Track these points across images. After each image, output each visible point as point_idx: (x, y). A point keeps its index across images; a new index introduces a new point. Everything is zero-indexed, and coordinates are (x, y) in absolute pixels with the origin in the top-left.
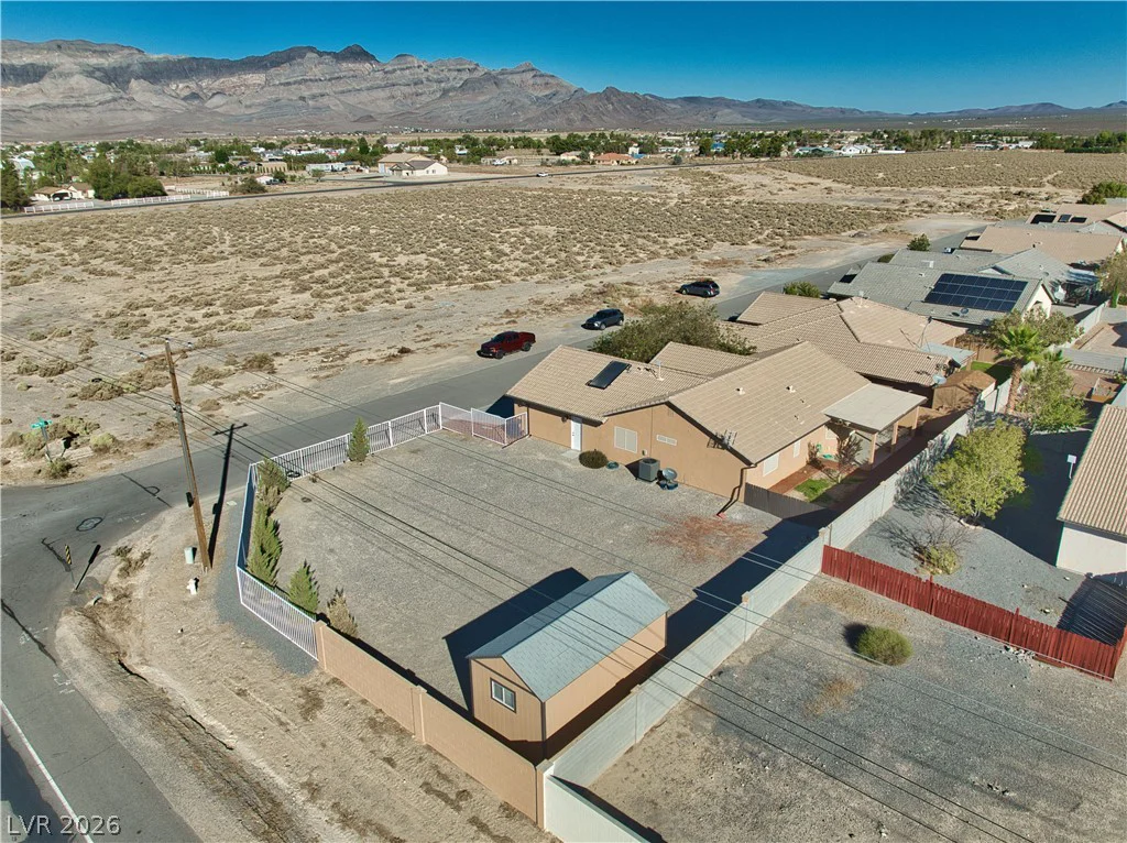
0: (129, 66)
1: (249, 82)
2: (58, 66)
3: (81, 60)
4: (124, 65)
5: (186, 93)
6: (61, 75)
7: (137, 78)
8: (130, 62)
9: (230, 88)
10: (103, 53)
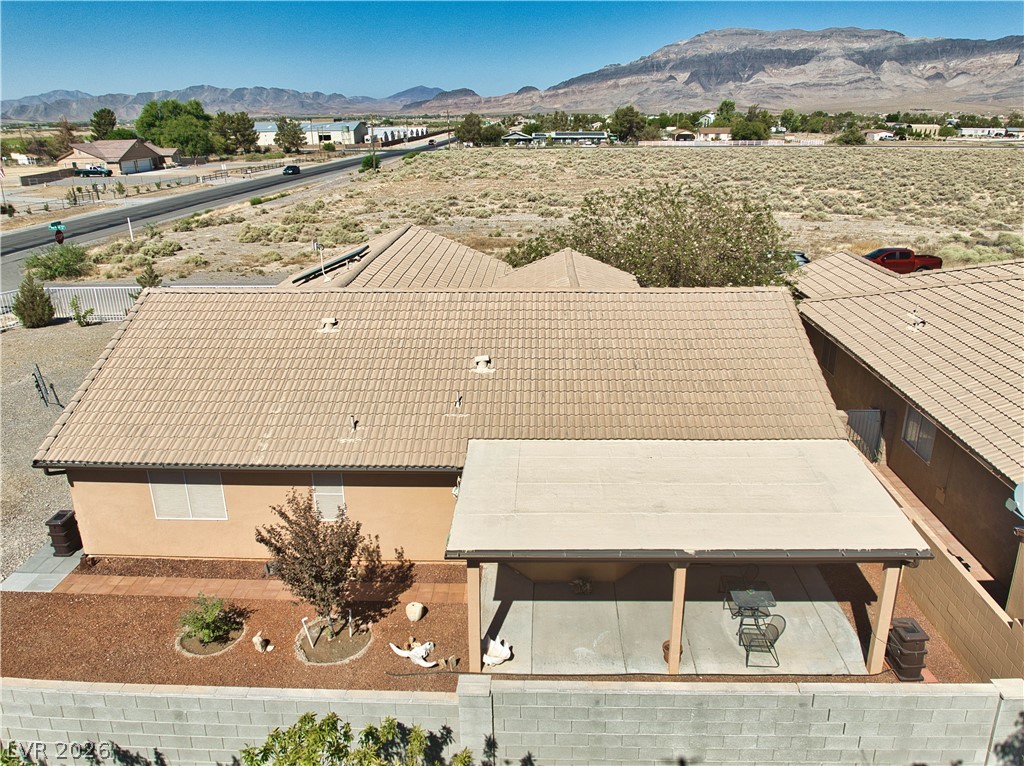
0: (887, 48)
1: (1000, 62)
2: (825, 50)
3: (846, 44)
4: (882, 47)
5: (932, 72)
6: (825, 58)
7: (890, 60)
8: (888, 45)
9: (977, 68)
10: (867, 38)
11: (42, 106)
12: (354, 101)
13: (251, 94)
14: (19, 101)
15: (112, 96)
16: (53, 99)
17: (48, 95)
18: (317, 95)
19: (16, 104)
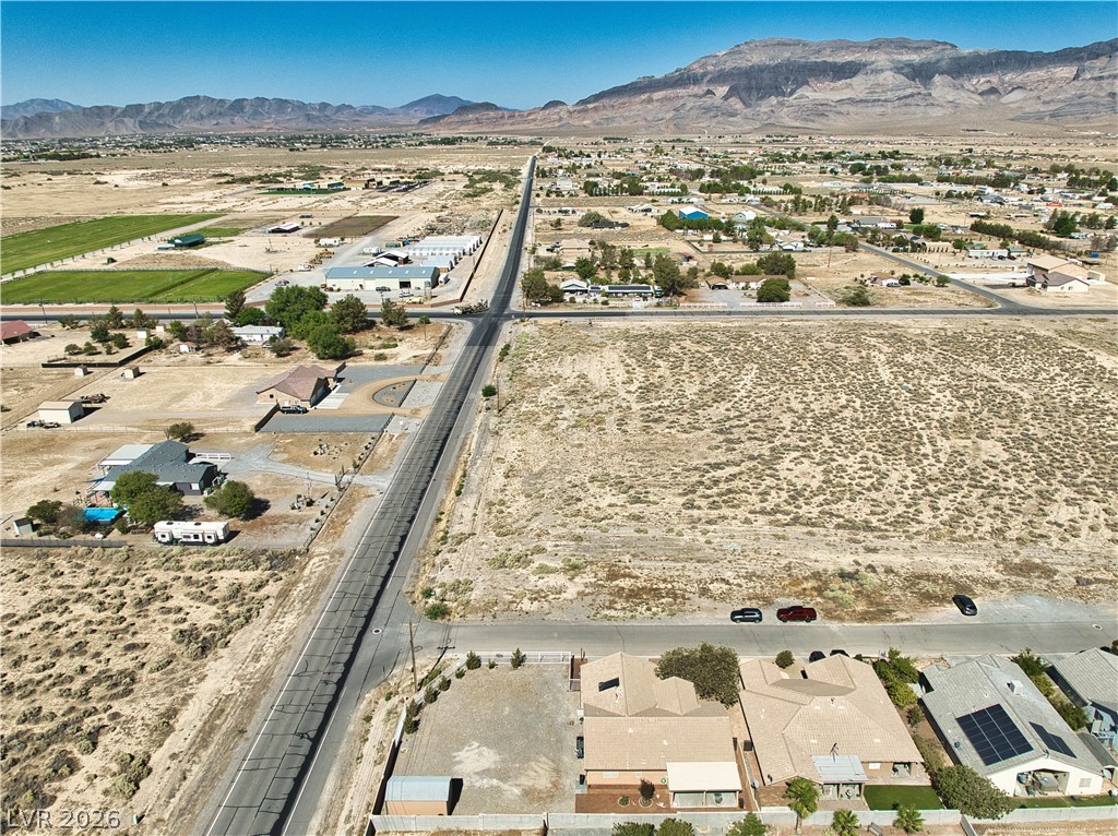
0: (938, 61)
1: (1058, 76)
2: (873, 63)
3: (895, 57)
4: (933, 60)
5: (986, 87)
7: (942, 73)
8: (939, 57)
9: (1035, 82)
10: (917, 49)
11: (22, 120)
12: (363, 112)
13: (252, 105)
15: (98, 108)
16: (31, 110)
17: (25, 105)
18: (324, 106)
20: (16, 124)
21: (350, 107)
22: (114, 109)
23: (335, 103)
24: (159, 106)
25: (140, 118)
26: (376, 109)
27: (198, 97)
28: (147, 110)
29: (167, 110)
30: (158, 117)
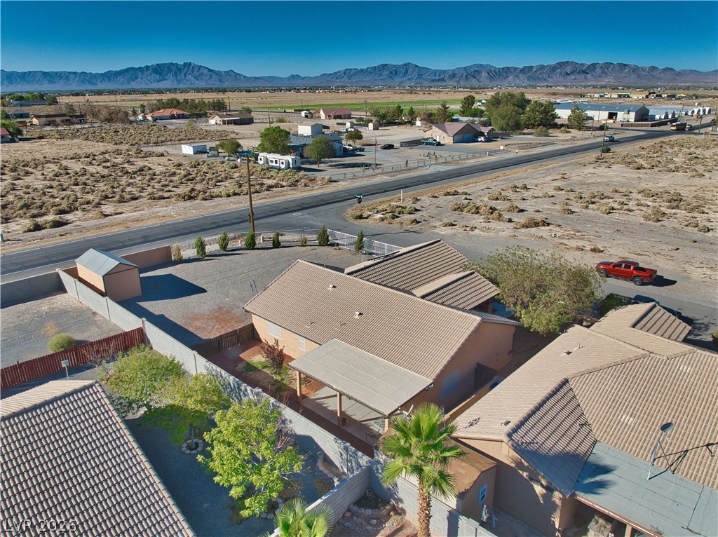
11: (465, 74)
12: (681, 74)
13: (601, 67)
14: (453, 70)
15: (508, 68)
16: (472, 70)
17: (471, 67)
18: (654, 68)
19: (451, 73)
20: (461, 76)
21: (672, 69)
22: (516, 69)
23: (661, 67)
24: (542, 67)
25: (530, 74)
26: (692, 72)
27: (567, 62)
28: (534, 70)
29: (546, 70)
30: (540, 74)
